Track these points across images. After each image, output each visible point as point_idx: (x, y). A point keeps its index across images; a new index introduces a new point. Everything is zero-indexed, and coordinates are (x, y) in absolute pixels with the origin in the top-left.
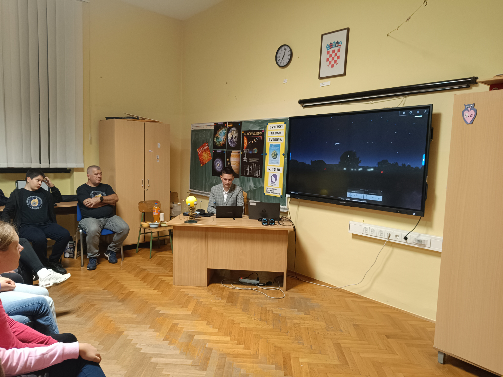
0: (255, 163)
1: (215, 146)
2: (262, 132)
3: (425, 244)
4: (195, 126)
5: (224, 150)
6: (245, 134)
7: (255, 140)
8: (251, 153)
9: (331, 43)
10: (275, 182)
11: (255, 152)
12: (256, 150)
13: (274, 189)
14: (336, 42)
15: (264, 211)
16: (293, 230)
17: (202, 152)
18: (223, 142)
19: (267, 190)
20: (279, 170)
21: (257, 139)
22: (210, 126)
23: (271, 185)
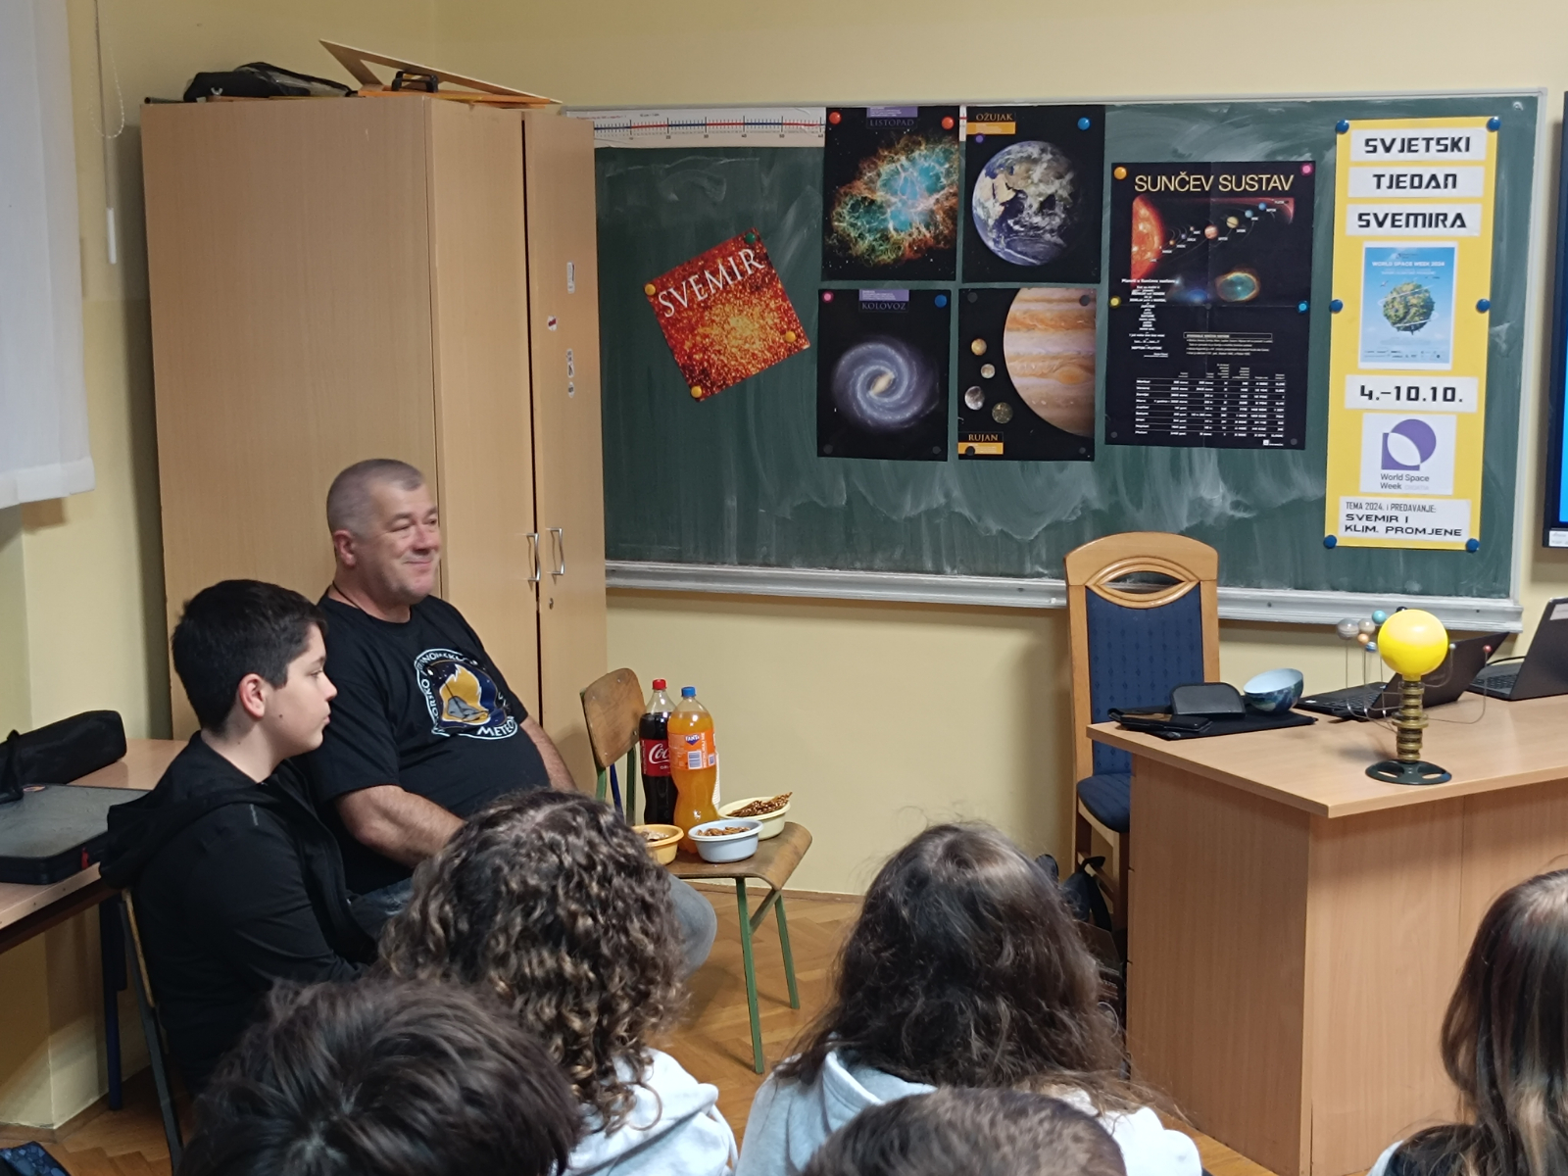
0: (1236, 363)
2: (1300, 175)
5: (941, 285)
6: (1144, 186)
7: (1232, 222)
8: (1197, 298)
10: (1416, 468)
11: (1235, 294)
12: (1242, 285)
13: (1410, 508)
17: (702, 301)
18: (928, 235)
19: (1350, 517)
20: (1450, 394)
21: (1254, 216)
22: (781, 124)
23: (1384, 486)
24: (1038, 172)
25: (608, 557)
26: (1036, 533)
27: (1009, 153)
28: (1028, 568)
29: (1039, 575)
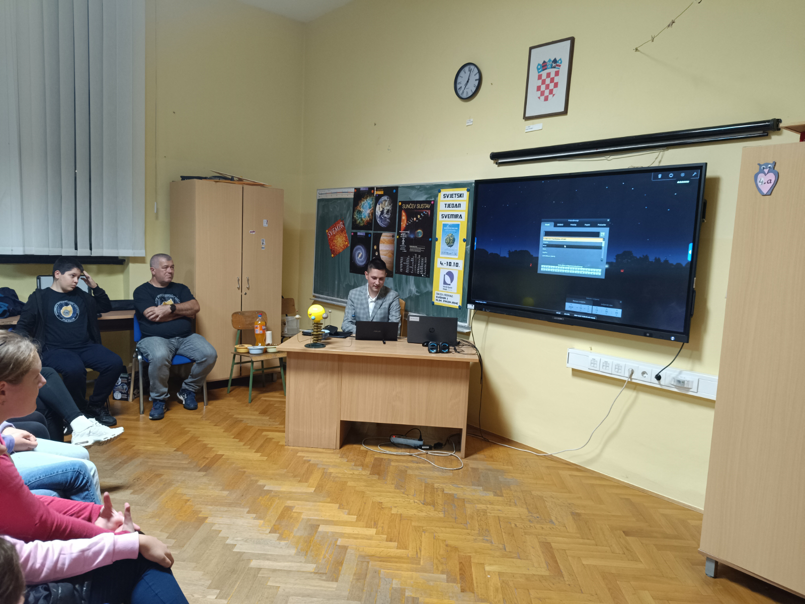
0: (418, 254)
1: (355, 226)
2: (431, 204)
3: (689, 387)
4: (322, 193)
5: (370, 232)
6: (404, 207)
7: (419, 216)
8: (412, 236)
9: (544, 62)
10: (450, 285)
11: (419, 236)
12: (420, 233)
13: (448, 296)
14: (552, 59)
15: (431, 331)
16: (478, 361)
18: (368, 219)
19: (437, 297)
20: (457, 265)
21: (423, 215)
22: (348, 192)
23: (444, 289)
24: (386, 204)
27: (382, 199)
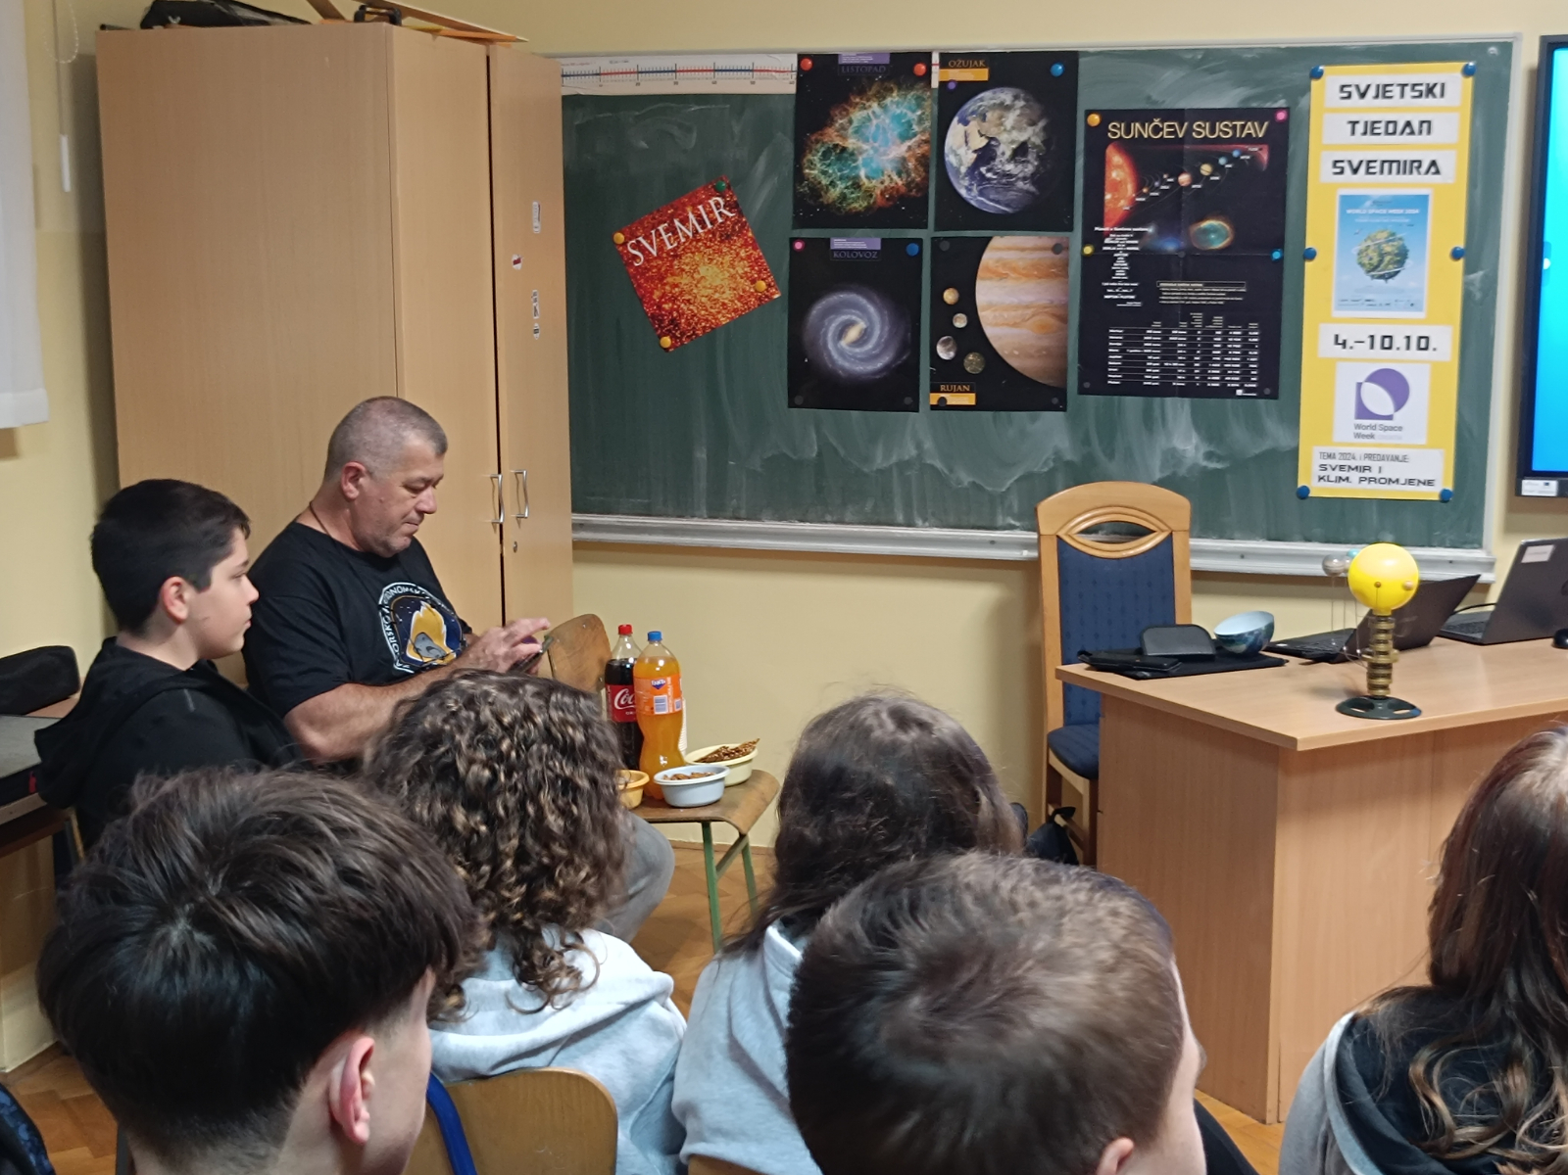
0: (1210, 311)
2: (1274, 121)
5: (913, 233)
6: (1119, 132)
7: (1206, 169)
8: (1170, 247)
11: (1212, 242)
12: (1216, 233)
13: (1383, 458)
17: (671, 250)
18: (900, 183)
19: (1324, 467)
20: (1424, 343)
21: (1227, 164)
22: (752, 71)
23: (1358, 436)
24: (1011, 119)
25: (574, 510)
26: (1009, 483)
27: (982, 100)
28: (1000, 521)
29: (1012, 527)
